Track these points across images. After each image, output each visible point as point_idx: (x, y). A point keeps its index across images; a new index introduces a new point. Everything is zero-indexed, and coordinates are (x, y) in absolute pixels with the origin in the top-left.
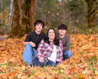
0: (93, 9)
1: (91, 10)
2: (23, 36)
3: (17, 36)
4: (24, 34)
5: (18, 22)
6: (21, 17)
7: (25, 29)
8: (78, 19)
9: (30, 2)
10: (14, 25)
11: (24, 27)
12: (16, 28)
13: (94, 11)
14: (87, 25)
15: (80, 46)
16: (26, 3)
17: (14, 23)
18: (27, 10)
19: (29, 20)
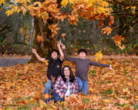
0: (125, 25)
5: (39, 46)
12: (38, 52)
15: (103, 74)
17: (35, 46)
18: (49, 33)
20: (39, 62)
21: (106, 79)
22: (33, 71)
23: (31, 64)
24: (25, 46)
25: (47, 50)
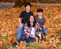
7: (23, 2)
15: (54, 16)
20: (19, 7)
21: (56, 19)
22: (14, 13)
23: (14, 8)
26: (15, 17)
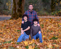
0: (54, 2)
1: (53, 2)
2: (18, 18)
3: (15, 18)
4: (19, 17)
5: (15, 11)
6: (17, 9)
7: (19, 15)
8: (46, 7)
9: (21, 1)
10: (13, 13)
11: (18, 14)
12: (14, 14)
13: (54, 3)
14: (51, 10)
16: (20, 1)
17: (13, 11)
18: (20, 5)
19: (21, 10)
20: (15, 19)
21: (49, 29)
22: (12, 24)
23: (11, 20)
24: (8, 11)
25: (19, 13)
26: (13, 27)
